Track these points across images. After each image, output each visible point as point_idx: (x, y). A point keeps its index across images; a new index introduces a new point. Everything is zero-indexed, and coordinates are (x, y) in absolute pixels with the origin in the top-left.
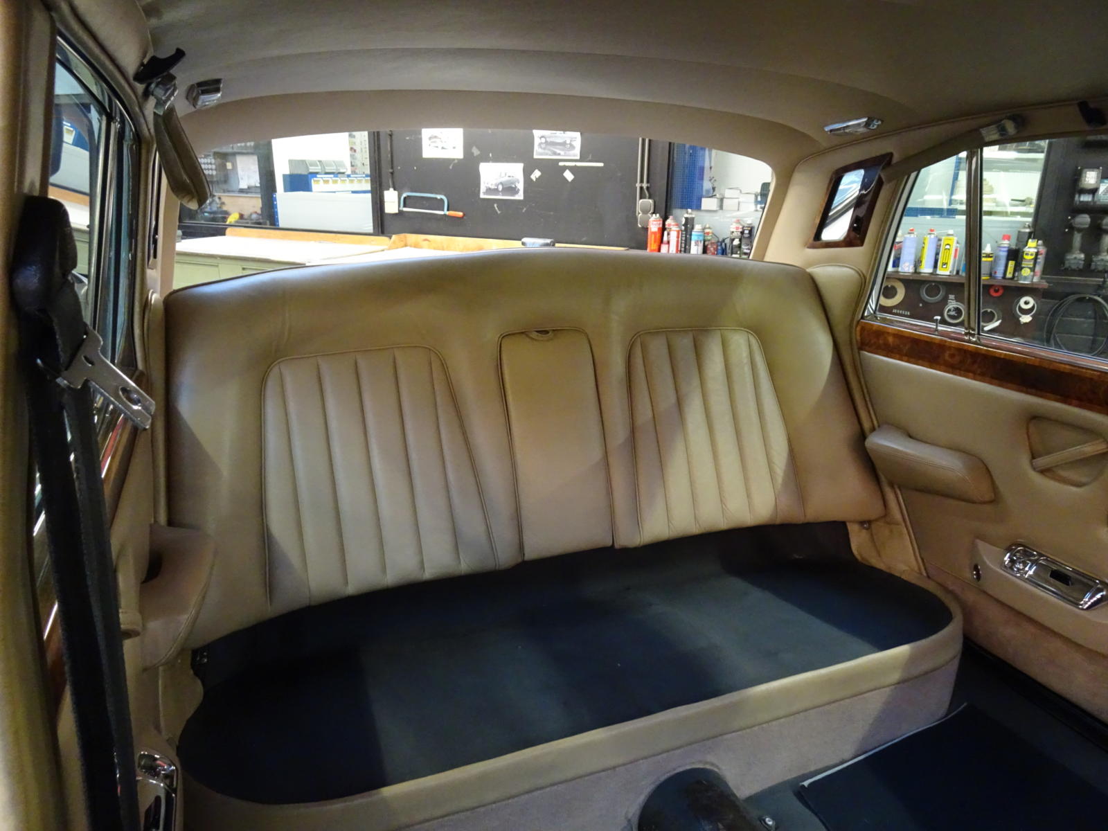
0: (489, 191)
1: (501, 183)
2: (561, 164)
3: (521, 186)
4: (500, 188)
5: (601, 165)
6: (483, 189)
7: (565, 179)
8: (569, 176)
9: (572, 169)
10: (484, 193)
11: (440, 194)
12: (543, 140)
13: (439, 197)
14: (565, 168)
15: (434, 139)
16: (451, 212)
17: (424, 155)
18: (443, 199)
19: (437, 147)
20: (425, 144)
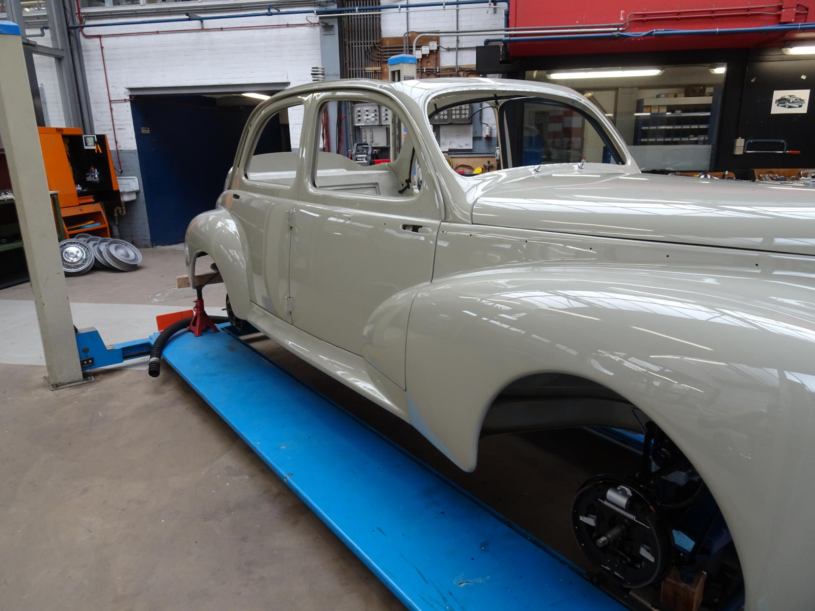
11: (782, 139)
13: (782, 141)
15: (782, 101)
16: (790, 151)
17: (773, 112)
18: (783, 143)
19: (785, 106)
20: (774, 105)
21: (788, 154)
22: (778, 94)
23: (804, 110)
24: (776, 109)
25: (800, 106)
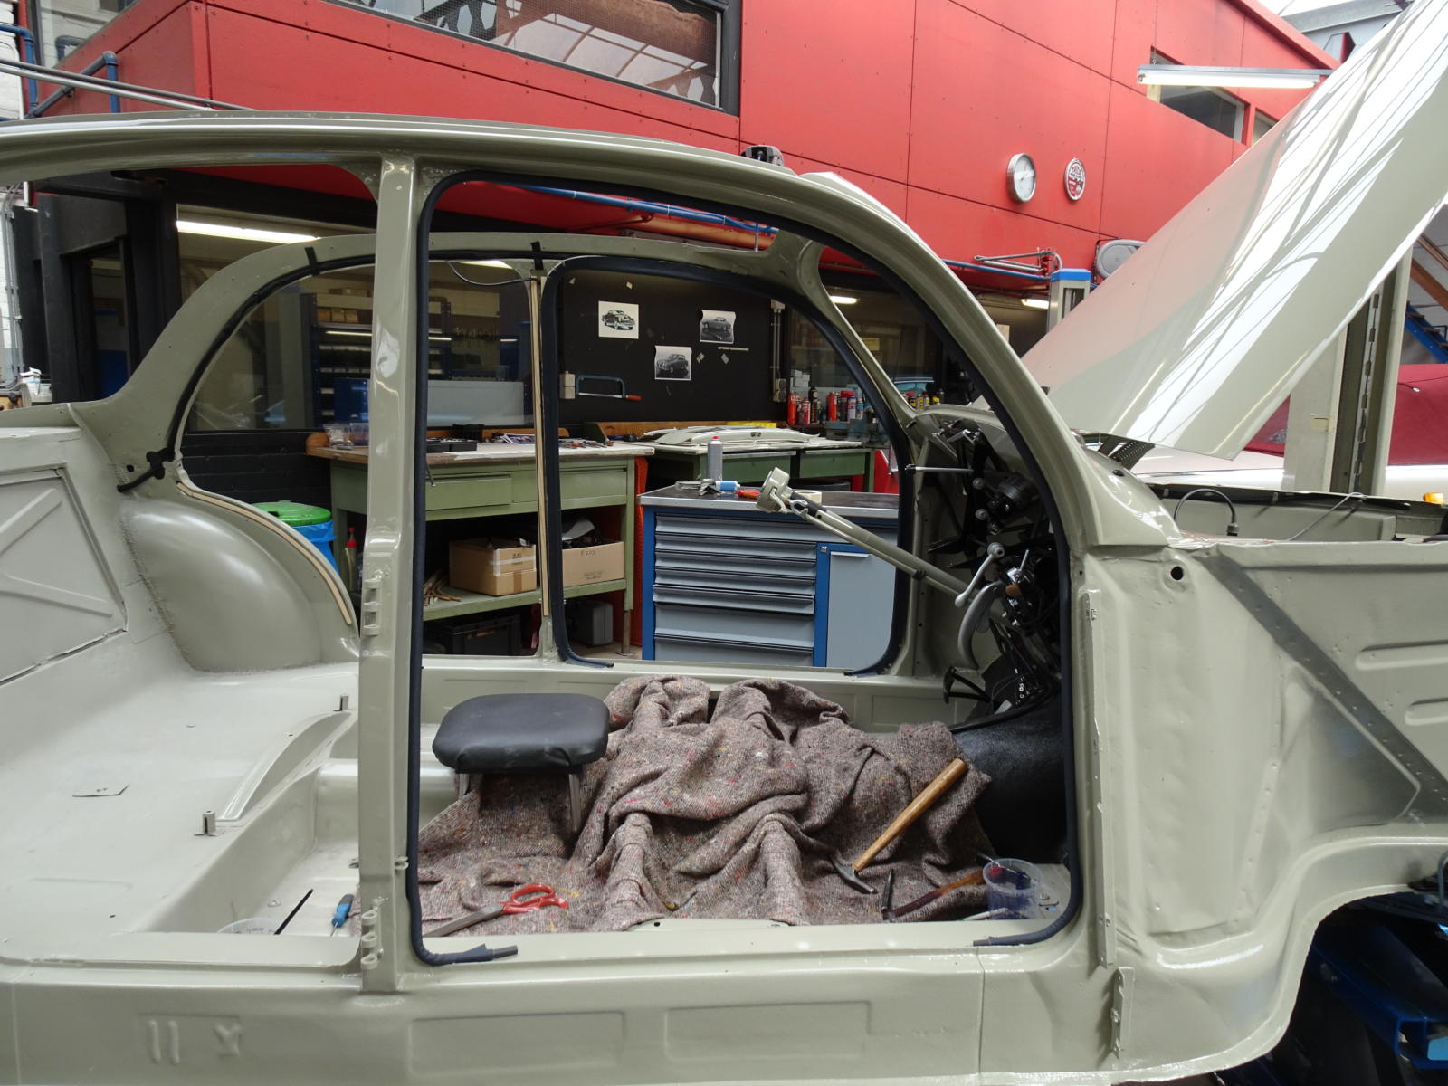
0: (662, 373)
1: (672, 365)
2: (720, 348)
3: (689, 368)
4: (672, 369)
5: (747, 349)
6: (656, 371)
7: (723, 362)
8: (725, 359)
9: (728, 353)
10: (658, 376)
11: (619, 377)
12: (706, 326)
13: (618, 380)
14: (723, 351)
15: (610, 318)
16: (631, 396)
17: (601, 334)
18: (620, 382)
19: (613, 327)
20: (601, 323)
21: (629, 400)
22: (605, 308)
23: (634, 334)
24: (605, 331)
25: (631, 328)
